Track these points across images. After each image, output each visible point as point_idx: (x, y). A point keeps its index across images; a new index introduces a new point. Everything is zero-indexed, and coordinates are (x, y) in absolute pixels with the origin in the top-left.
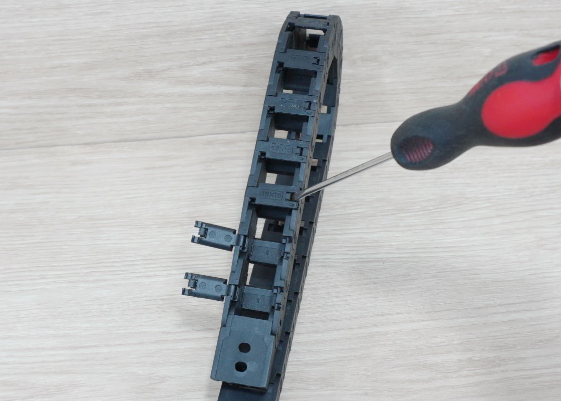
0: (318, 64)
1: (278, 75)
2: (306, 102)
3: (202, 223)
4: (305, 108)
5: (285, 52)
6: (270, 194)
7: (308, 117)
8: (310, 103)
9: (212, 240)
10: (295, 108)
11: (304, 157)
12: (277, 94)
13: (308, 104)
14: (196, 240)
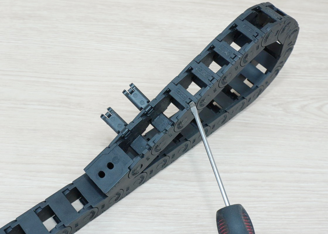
0: (255, 37)
1: (230, 31)
2: (234, 54)
3: (135, 86)
4: (231, 57)
5: (243, 21)
6: (180, 93)
7: (229, 63)
8: (236, 56)
9: (133, 98)
10: (226, 54)
11: (211, 84)
12: (221, 41)
13: (234, 56)
14: (125, 93)
